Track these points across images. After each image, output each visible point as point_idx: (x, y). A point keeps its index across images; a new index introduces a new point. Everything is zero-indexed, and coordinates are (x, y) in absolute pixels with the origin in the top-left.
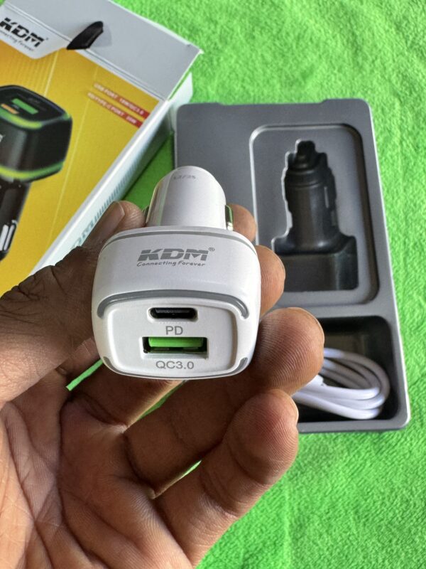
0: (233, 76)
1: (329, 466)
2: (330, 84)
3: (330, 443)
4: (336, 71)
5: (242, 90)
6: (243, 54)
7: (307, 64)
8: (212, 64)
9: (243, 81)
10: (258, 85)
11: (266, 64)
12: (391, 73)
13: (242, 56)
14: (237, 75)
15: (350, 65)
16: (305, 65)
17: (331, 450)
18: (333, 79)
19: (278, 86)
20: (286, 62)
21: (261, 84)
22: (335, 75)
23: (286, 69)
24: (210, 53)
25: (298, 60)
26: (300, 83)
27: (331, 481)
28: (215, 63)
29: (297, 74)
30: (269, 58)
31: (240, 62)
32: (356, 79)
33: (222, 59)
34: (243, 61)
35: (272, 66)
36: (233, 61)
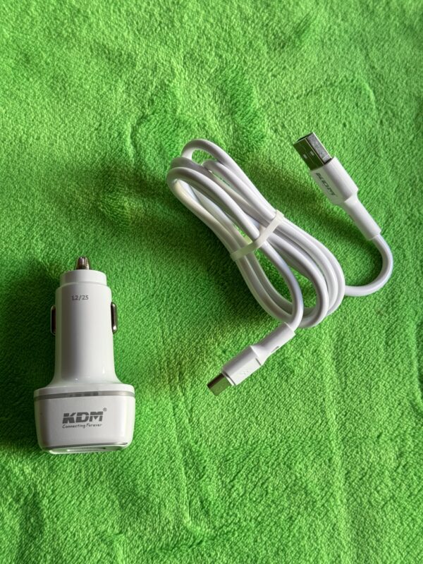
0: (203, 40)
1: (378, 541)
2: (333, 39)
3: (377, 512)
4: (339, 21)
5: (217, 59)
6: (213, 8)
7: (300, 14)
8: (173, 26)
9: (217, 47)
10: (238, 50)
11: (246, 19)
12: (413, 17)
13: (211, 12)
14: (208, 39)
15: (357, 10)
16: (299, 15)
17: (379, 522)
18: (337, 32)
19: (265, 49)
20: (272, 15)
21: (242, 50)
22: (339, 25)
23: (273, 24)
24: (169, 10)
25: (287, 10)
26: (294, 42)
27: (382, 559)
28: (177, 24)
29: (288, 30)
30: (249, 11)
31: (212, 20)
32: (367, 29)
33: (186, 17)
34: (214, 18)
35: (253, 22)
36: (201, 20)
